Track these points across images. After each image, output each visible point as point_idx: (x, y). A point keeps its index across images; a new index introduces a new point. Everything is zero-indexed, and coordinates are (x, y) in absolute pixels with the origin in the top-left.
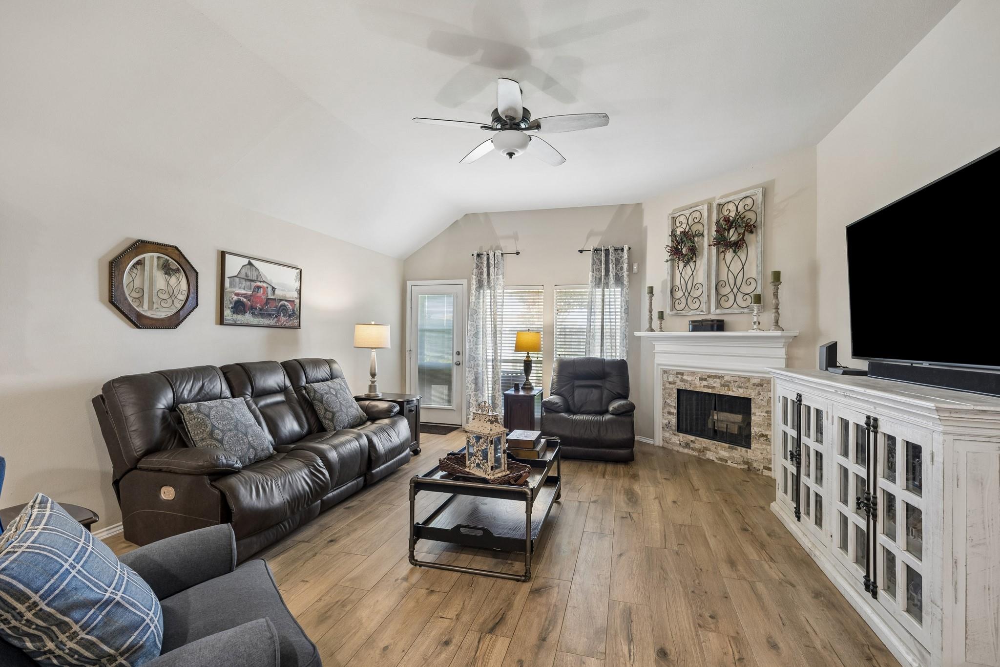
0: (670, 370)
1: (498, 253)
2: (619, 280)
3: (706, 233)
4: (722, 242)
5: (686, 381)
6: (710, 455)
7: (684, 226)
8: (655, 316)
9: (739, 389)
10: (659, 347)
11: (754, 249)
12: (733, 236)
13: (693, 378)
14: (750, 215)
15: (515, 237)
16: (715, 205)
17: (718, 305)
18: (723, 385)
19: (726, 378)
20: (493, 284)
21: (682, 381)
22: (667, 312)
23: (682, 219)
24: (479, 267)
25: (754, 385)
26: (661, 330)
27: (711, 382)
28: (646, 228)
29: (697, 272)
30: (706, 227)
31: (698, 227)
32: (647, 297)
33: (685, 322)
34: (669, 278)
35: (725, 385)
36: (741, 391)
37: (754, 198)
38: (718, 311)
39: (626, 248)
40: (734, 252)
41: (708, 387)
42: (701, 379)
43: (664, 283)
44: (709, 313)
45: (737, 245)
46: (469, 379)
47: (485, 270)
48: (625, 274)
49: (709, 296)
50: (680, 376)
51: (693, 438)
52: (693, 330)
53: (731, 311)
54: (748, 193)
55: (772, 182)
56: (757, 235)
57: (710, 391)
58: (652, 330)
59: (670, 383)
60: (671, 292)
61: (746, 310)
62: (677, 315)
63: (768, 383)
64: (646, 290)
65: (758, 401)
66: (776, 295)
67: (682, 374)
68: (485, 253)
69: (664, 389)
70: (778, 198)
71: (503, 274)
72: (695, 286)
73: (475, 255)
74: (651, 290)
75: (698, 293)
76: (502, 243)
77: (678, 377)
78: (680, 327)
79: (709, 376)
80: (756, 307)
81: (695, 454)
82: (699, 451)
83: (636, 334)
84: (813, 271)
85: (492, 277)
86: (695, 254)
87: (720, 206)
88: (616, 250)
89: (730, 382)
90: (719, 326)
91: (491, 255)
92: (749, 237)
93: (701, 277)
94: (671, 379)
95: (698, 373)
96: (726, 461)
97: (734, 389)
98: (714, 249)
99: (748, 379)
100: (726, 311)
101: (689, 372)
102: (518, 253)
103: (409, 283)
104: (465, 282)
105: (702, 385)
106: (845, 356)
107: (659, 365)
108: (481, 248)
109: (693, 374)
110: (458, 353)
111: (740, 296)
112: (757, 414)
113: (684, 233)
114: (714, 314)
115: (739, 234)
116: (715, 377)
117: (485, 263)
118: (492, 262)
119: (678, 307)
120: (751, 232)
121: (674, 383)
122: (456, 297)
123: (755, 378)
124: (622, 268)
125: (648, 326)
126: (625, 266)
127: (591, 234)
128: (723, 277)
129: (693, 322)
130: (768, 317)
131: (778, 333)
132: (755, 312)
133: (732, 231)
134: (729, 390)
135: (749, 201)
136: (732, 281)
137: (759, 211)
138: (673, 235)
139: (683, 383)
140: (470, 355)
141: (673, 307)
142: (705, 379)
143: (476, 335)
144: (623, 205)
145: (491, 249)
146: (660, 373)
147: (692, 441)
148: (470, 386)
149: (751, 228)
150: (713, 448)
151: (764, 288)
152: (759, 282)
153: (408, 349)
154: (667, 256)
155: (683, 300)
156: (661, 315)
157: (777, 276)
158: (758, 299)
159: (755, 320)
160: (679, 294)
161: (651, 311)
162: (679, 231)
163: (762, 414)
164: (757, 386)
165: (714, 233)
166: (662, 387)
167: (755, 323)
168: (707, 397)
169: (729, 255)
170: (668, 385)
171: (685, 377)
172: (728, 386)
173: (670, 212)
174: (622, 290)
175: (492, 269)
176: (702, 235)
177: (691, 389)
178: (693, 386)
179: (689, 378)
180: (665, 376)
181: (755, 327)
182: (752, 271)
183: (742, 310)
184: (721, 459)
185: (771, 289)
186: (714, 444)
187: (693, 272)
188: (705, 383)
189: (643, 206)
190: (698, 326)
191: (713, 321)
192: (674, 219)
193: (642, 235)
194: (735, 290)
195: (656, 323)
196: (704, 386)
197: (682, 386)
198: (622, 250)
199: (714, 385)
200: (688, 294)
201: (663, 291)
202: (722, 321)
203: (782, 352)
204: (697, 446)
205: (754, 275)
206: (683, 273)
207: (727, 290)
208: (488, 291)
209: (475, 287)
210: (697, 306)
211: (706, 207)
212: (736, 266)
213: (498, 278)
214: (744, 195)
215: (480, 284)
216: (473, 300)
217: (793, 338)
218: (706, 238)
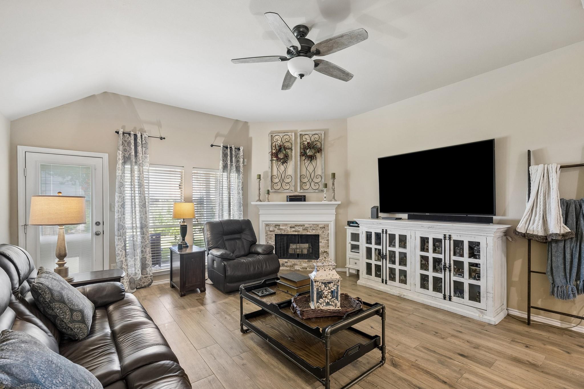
0: (271, 224)
1: (145, 135)
2: (238, 168)
3: (293, 148)
4: (303, 155)
5: (282, 229)
6: (297, 268)
7: (279, 142)
8: (263, 192)
9: (313, 231)
10: (262, 211)
11: (319, 161)
12: (309, 152)
13: (286, 227)
14: (318, 144)
15: (159, 125)
16: (299, 134)
17: (301, 188)
18: (304, 230)
19: (306, 226)
20: (141, 161)
21: (279, 229)
22: (271, 190)
23: (278, 137)
24: (126, 144)
25: (321, 228)
26: (268, 201)
27: (297, 228)
28: (251, 138)
29: (287, 169)
30: (294, 145)
31: (287, 144)
32: (256, 180)
34: (270, 170)
35: (306, 229)
36: (314, 231)
37: (319, 135)
38: (302, 191)
39: (242, 149)
40: (310, 161)
41: (295, 231)
42: (291, 227)
43: (267, 173)
44: (296, 191)
45: (311, 158)
46: (119, 246)
47: (133, 148)
48: (241, 165)
49: (296, 183)
50: (277, 227)
51: (286, 260)
52: (290, 201)
53: (309, 191)
54: (317, 132)
55: (329, 129)
56: (321, 154)
57: (296, 233)
58: (261, 201)
59: (271, 231)
60: (271, 179)
61: (317, 191)
62: (275, 192)
63: (328, 226)
64: (256, 176)
65: (323, 236)
66: (333, 184)
67: (279, 226)
68: (131, 133)
69: (266, 236)
70: (331, 137)
71: (149, 154)
72: (286, 177)
73: (121, 133)
74: (258, 177)
75: (289, 180)
76: (146, 127)
77: (276, 228)
78: (279, 200)
79: (296, 226)
80: (325, 190)
81: (288, 268)
82: (291, 266)
83: (249, 203)
84: (346, 174)
85: (140, 155)
86: (287, 159)
87: (302, 136)
88: (236, 148)
89: (308, 228)
90: (301, 198)
91: (139, 136)
92: (318, 155)
93: (290, 171)
94: (271, 229)
95: (289, 224)
96: (306, 268)
97: (310, 231)
98: (299, 159)
99: (318, 225)
100: (306, 191)
101: (283, 224)
102: (162, 139)
103: (21, 150)
104: (106, 156)
105: (292, 230)
107: (263, 221)
109: (286, 225)
110: (98, 224)
111: (312, 184)
112: (322, 242)
113: (280, 147)
114: (299, 192)
115: (313, 153)
116: (300, 225)
117: (132, 143)
118: (139, 140)
119: (275, 187)
120: (318, 152)
121: (274, 231)
122: (94, 169)
123: (321, 224)
124: (240, 162)
125: (257, 198)
126: (242, 161)
127: (217, 135)
128: (304, 173)
129: (288, 196)
130: (330, 195)
131: (334, 202)
132: (325, 192)
133: (309, 150)
134: (308, 232)
135: (316, 136)
136: (308, 176)
137: (322, 143)
138: (273, 147)
139: (279, 231)
140: (119, 225)
142: (294, 227)
144: (237, 120)
145: (136, 130)
146: (264, 226)
147: (286, 262)
148: (121, 253)
149: (319, 150)
150: (298, 263)
152: (323, 177)
153: (21, 222)
154: (268, 157)
155: (279, 184)
156: (268, 192)
157: (334, 175)
158: (325, 186)
160: (277, 180)
161: (259, 189)
162: (276, 144)
163: (325, 242)
164: (322, 228)
165: (299, 149)
166: (265, 234)
167: (325, 197)
168: (293, 237)
169: (307, 162)
170: (269, 233)
171: (281, 227)
172: (307, 230)
173: (269, 132)
174: (239, 176)
175: (139, 148)
176: (291, 149)
177: (285, 233)
178: (286, 231)
179: (283, 228)
180: (267, 228)
181: (325, 199)
182: (319, 171)
183: (315, 191)
184: (303, 268)
185: (331, 181)
186: (299, 261)
187: (285, 169)
188: (293, 229)
189: (249, 124)
190: (292, 199)
191: (299, 196)
192: (272, 137)
193: (249, 142)
194: (310, 180)
196: (293, 231)
197: (279, 232)
198: (239, 149)
199: (299, 230)
200: (282, 180)
201: (266, 178)
202: (305, 196)
203: (334, 211)
204: (289, 264)
205: (320, 173)
206: (278, 169)
207: (306, 180)
208: (136, 167)
209: (121, 162)
210: (288, 187)
211: (293, 134)
212: (311, 168)
213: (146, 157)
214: (314, 133)
215: (126, 160)
216: (119, 173)
217: (339, 205)
218: (293, 151)
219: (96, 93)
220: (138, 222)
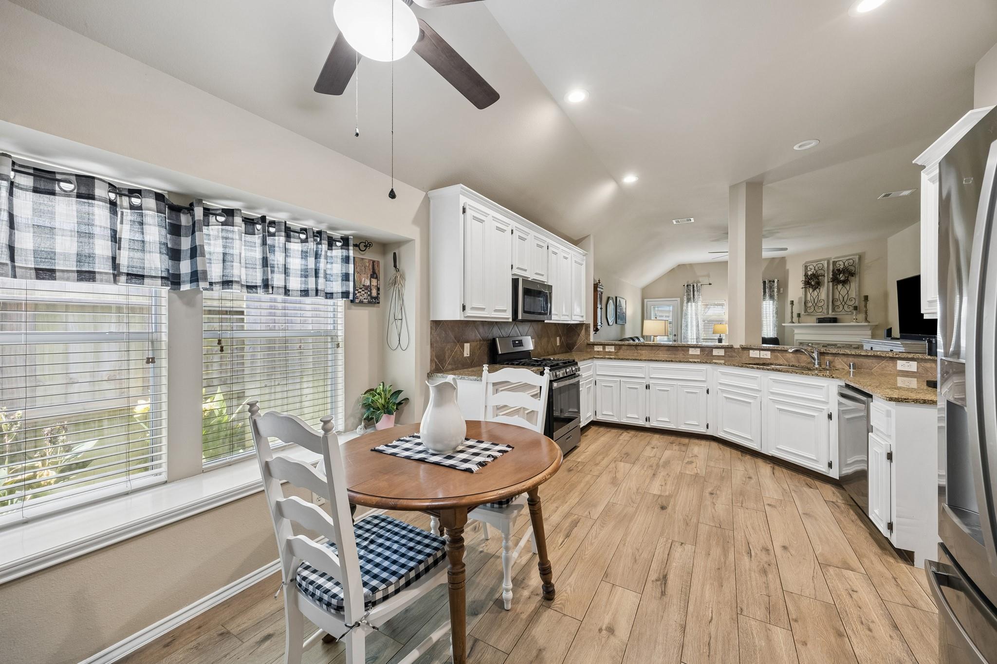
0: (804, 342)
1: (699, 284)
2: (772, 297)
3: (826, 275)
4: (835, 280)
7: (813, 270)
8: (795, 315)
10: (796, 331)
11: (854, 285)
12: (842, 277)
14: (852, 268)
15: (708, 276)
17: (833, 310)
20: (696, 300)
22: (803, 313)
23: (811, 267)
24: (688, 291)
26: (799, 322)
28: (788, 270)
29: (821, 293)
30: (826, 272)
31: (820, 272)
32: (789, 306)
33: (814, 318)
34: (803, 296)
37: (854, 260)
38: (833, 313)
39: (776, 281)
40: (843, 285)
43: (800, 298)
44: (828, 314)
45: (844, 282)
47: (692, 293)
48: (776, 294)
49: (828, 306)
52: (818, 323)
53: (841, 313)
54: (851, 257)
55: (864, 253)
56: (856, 277)
58: (793, 323)
60: (805, 303)
61: (849, 313)
62: (808, 315)
64: (789, 303)
66: (866, 306)
68: (692, 285)
70: (867, 261)
71: (702, 295)
72: (819, 301)
73: (686, 286)
74: (792, 303)
75: (821, 304)
76: (700, 279)
78: (812, 322)
79: (828, 345)
80: (855, 312)
83: (783, 324)
84: (886, 295)
85: (696, 296)
86: (819, 285)
87: (834, 263)
88: (770, 281)
90: (835, 320)
91: (695, 286)
92: (850, 278)
93: (823, 296)
98: (831, 284)
100: (838, 313)
102: (710, 284)
103: (646, 300)
104: (679, 299)
106: (896, 332)
107: (797, 340)
108: (688, 282)
109: (818, 344)
110: (675, 335)
111: (846, 306)
113: (813, 275)
114: (831, 314)
115: (846, 277)
117: (692, 290)
118: (695, 289)
119: (809, 311)
120: (853, 276)
122: (674, 307)
124: (773, 291)
125: (790, 320)
126: (776, 290)
128: (837, 296)
129: (818, 318)
130: (861, 316)
131: (866, 324)
132: (855, 314)
133: (841, 275)
135: (851, 261)
136: (841, 299)
137: (857, 266)
138: (806, 275)
140: (684, 336)
141: (806, 311)
143: (687, 326)
144: (773, 258)
145: (694, 282)
149: (852, 274)
151: (859, 302)
152: (857, 300)
154: (802, 285)
155: (813, 308)
156: (799, 315)
157: (866, 298)
158: (856, 308)
159: (854, 318)
160: (810, 304)
161: (792, 313)
162: (810, 273)
165: (831, 276)
167: (854, 319)
169: (840, 286)
173: (804, 263)
174: (774, 302)
175: (696, 293)
176: (824, 276)
181: (854, 321)
182: (853, 294)
183: (847, 313)
185: (863, 303)
187: (818, 294)
189: (786, 258)
190: (821, 321)
191: (830, 318)
192: (806, 267)
193: (786, 274)
194: (843, 303)
195: (795, 319)
198: (774, 281)
200: (815, 304)
201: (800, 302)
202: (836, 318)
203: (870, 332)
205: (854, 296)
206: (812, 294)
207: (839, 303)
208: (694, 304)
209: (685, 302)
210: (821, 310)
211: (826, 262)
212: (844, 292)
213: (699, 297)
214: (848, 258)
215: (689, 300)
216: (684, 308)
217: (877, 325)
218: (826, 278)
219: (674, 267)
220: (695, 336)
